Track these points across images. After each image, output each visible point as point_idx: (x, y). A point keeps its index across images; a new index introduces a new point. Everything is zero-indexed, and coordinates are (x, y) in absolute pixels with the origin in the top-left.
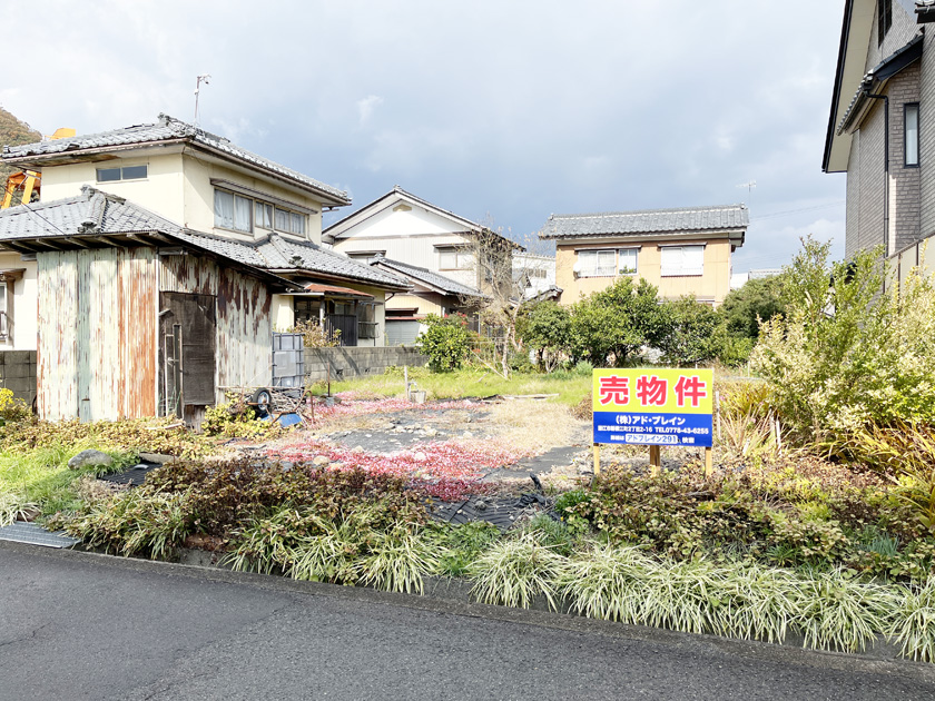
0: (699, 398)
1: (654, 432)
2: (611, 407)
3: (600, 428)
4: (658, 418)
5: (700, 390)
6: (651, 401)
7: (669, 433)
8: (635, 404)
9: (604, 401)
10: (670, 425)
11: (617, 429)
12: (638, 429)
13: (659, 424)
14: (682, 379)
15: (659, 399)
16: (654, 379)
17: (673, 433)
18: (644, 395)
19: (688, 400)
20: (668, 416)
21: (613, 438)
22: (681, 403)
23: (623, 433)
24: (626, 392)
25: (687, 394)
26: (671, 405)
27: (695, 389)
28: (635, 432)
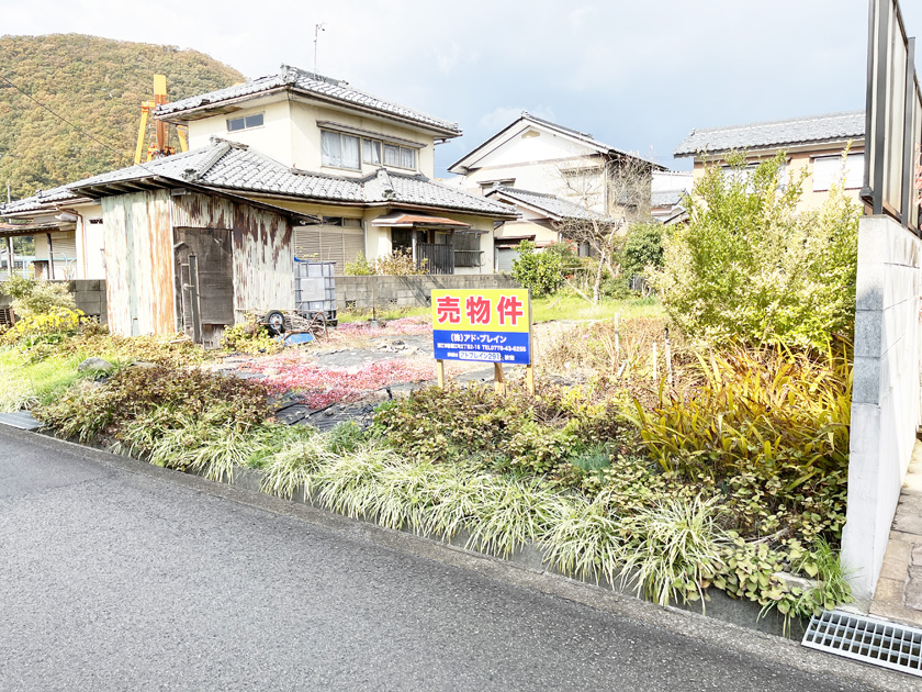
0: (517, 317)
1: (481, 350)
2: (447, 326)
3: (440, 345)
4: (484, 336)
5: (518, 309)
6: (478, 320)
7: (493, 351)
8: (465, 323)
9: (441, 320)
10: (493, 343)
11: (452, 346)
12: (469, 347)
13: (485, 343)
14: (503, 298)
15: (484, 318)
16: (480, 298)
17: (497, 351)
18: (471, 314)
19: (508, 319)
20: (492, 335)
21: (449, 354)
22: (502, 322)
23: (457, 350)
24: (458, 311)
25: (507, 313)
26: (494, 325)
27: (514, 309)
28: (467, 350)
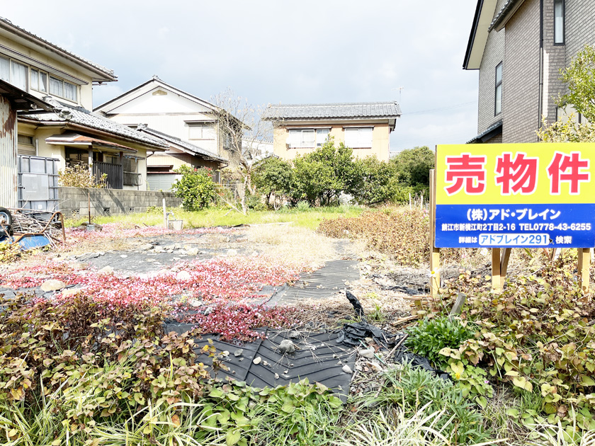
0: (580, 182)
1: (518, 231)
2: (461, 197)
3: (445, 227)
4: (524, 211)
5: (581, 171)
6: (515, 188)
7: (539, 231)
8: (493, 193)
9: (451, 190)
10: (539, 220)
11: (468, 227)
12: (496, 227)
13: (526, 220)
14: (559, 156)
15: (526, 184)
16: (520, 156)
17: (543, 231)
18: (504, 180)
19: (565, 185)
20: (537, 208)
21: (462, 240)
22: (555, 189)
23: (475, 234)
24: (481, 176)
25: (564, 177)
26: (542, 193)
27: (575, 171)
28: (492, 232)
